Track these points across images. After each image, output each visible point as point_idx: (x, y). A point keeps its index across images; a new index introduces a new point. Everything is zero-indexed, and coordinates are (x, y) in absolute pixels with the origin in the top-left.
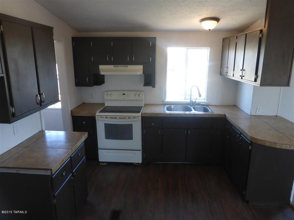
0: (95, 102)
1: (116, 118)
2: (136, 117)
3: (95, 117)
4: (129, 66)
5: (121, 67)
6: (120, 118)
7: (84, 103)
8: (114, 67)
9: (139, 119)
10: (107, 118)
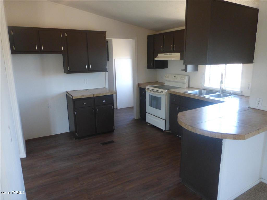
0: (162, 82)
1: (154, 91)
2: (163, 92)
3: (145, 89)
4: (172, 54)
5: (168, 54)
6: (156, 92)
7: (157, 82)
8: (165, 55)
9: (164, 95)
10: (150, 90)
